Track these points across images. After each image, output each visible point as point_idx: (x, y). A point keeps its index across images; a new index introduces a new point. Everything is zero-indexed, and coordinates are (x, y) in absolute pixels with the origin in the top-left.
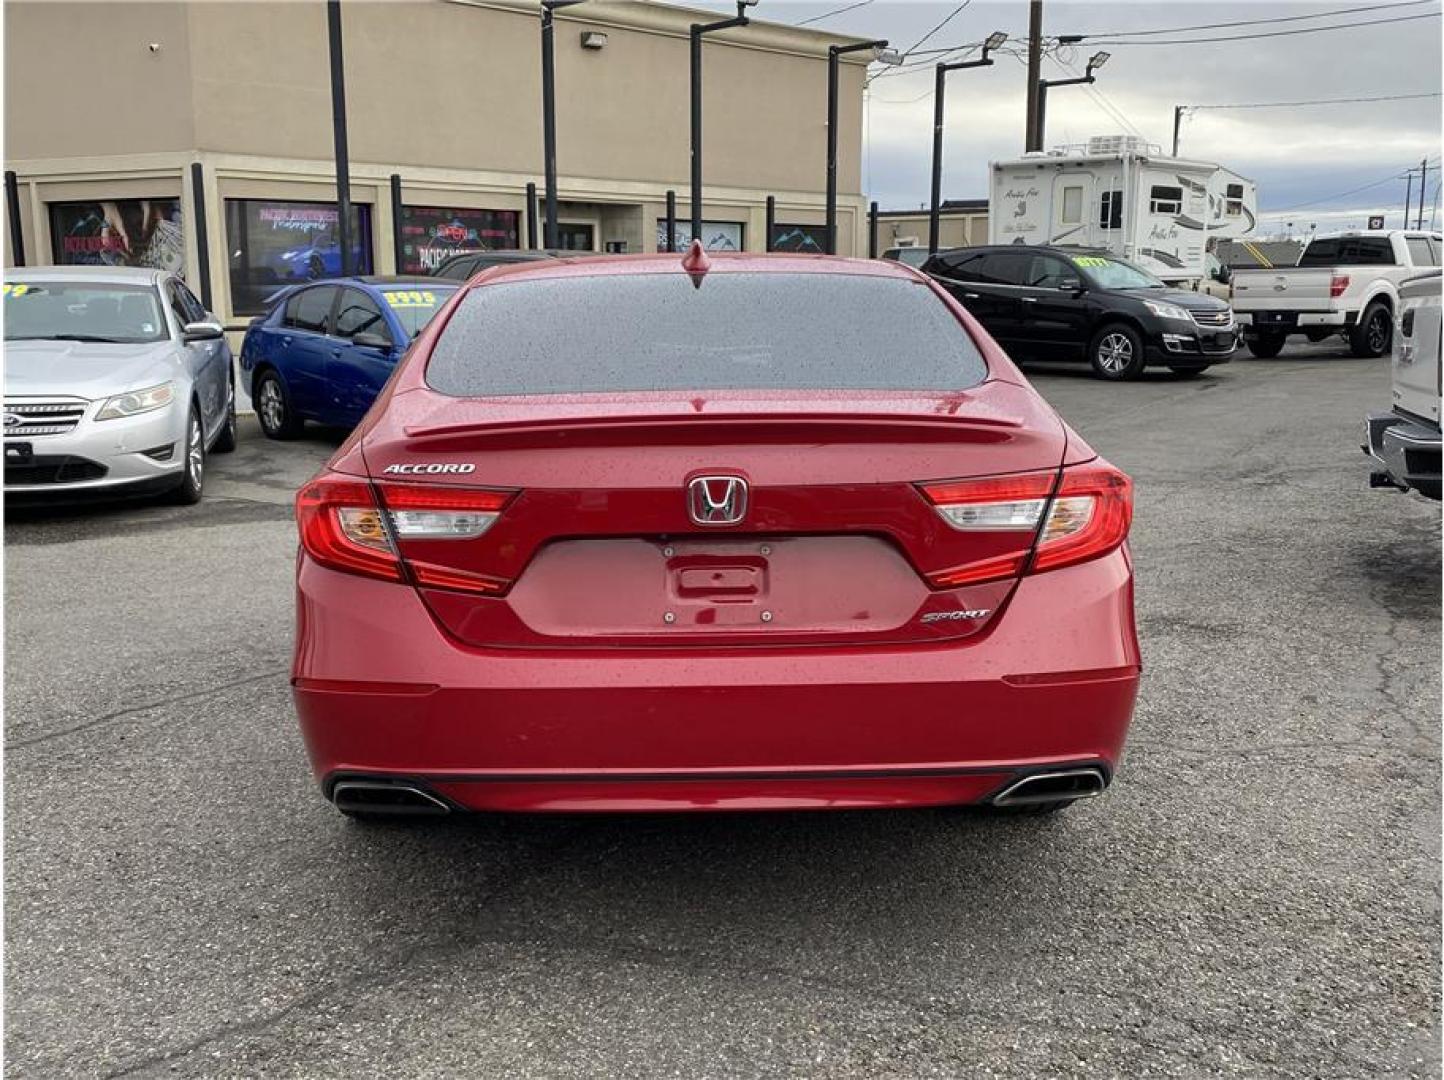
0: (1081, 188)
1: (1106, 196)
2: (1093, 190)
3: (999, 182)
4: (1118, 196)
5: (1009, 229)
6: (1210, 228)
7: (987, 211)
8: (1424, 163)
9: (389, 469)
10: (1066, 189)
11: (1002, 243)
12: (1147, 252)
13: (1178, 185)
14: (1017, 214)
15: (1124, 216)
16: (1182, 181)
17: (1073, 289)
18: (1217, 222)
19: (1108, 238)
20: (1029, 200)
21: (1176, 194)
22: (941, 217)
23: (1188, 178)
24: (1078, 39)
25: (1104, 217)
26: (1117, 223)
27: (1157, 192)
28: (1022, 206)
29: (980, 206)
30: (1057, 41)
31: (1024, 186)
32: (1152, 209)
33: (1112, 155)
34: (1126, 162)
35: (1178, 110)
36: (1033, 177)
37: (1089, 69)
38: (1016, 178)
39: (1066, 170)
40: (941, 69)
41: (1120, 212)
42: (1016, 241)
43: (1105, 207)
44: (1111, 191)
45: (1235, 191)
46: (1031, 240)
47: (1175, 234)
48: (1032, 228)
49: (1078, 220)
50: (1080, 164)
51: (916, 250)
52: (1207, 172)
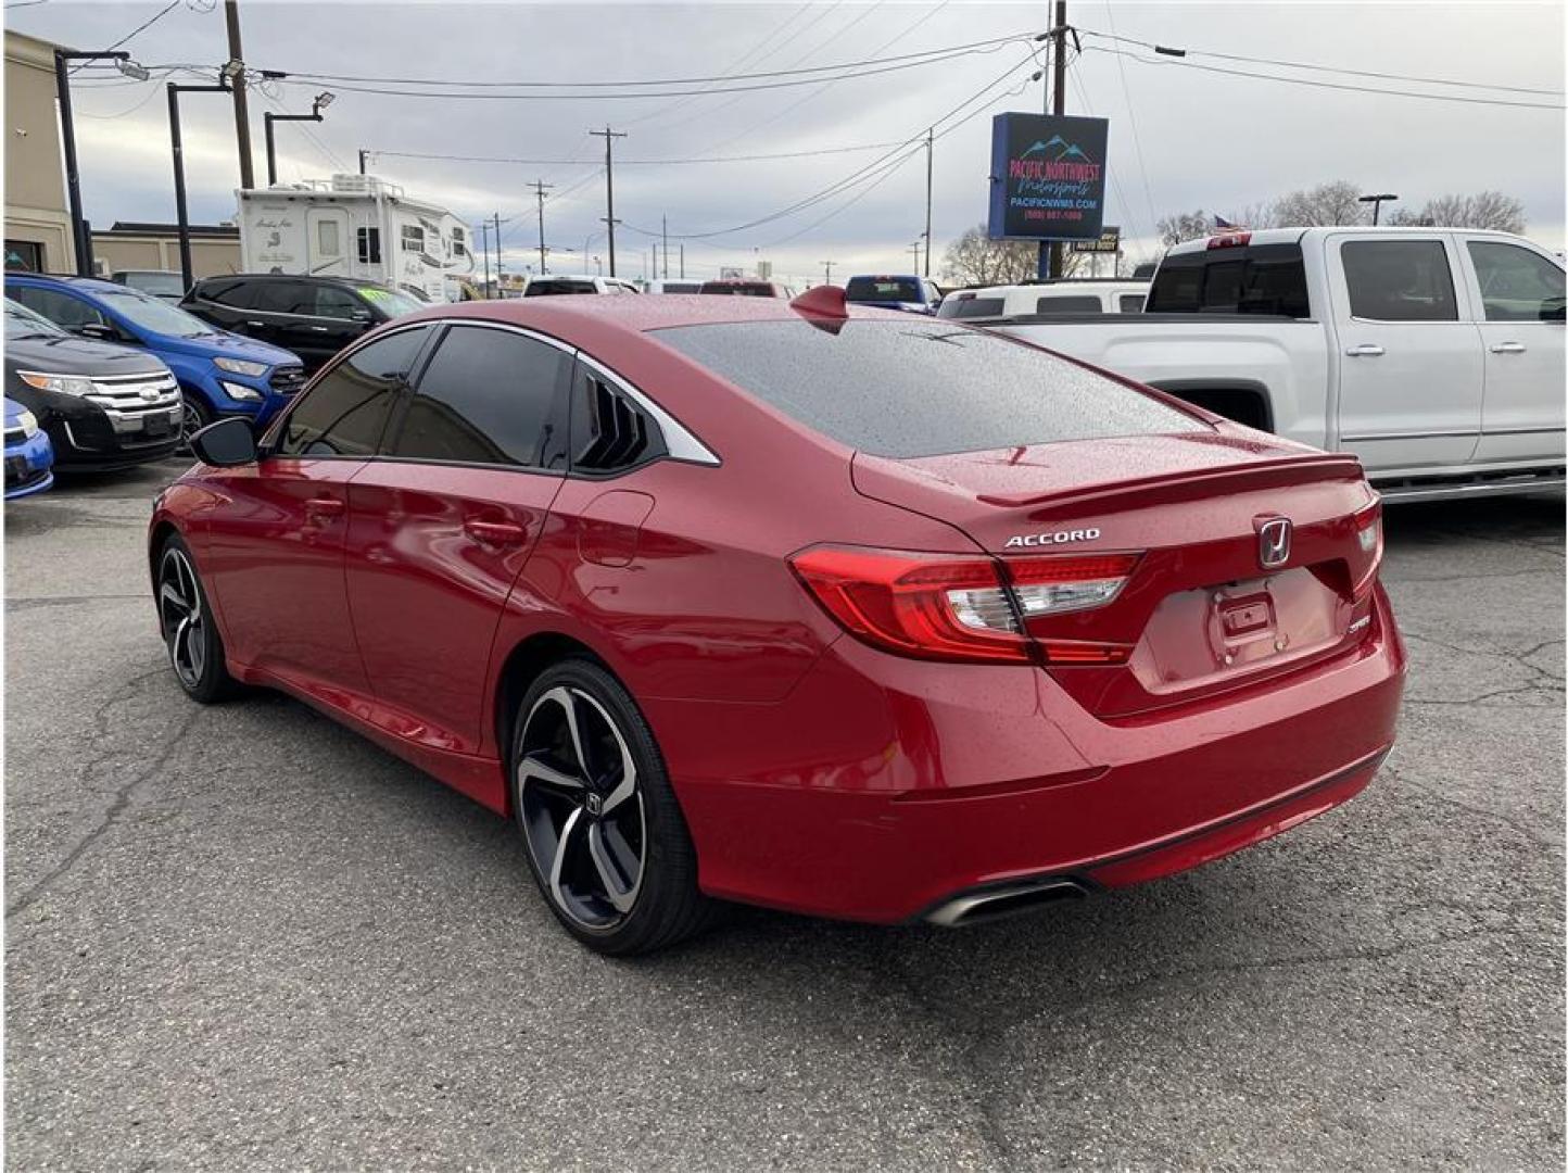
0: (334, 222)
1: (362, 232)
2: (348, 227)
3: (248, 211)
4: (374, 233)
5: (264, 258)
6: (446, 266)
7: (238, 238)
8: (496, 216)
9: (1011, 542)
10: (320, 222)
11: (258, 272)
12: (404, 286)
13: (420, 226)
14: (271, 244)
15: (382, 251)
16: (423, 223)
17: (365, 319)
18: (448, 262)
19: (369, 272)
20: (282, 231)
21: (418, 233)
22: (191, 241)
23: (425, 219)
24: (282, 75)
25: (362, 251)
26: (376, 258)
27: (406, 230)
28: (276, 236)
29: (229, 232)
30: (261, 75)
31: (276, 217)
32: (404, 248)
33: (366, 194)
34: (379, 200)
35: (361, 154)
36: (284, 209)
37: (316, 107)
38: (266, 208)
39: (319, 204)
40: (173, 90)
41: (378, 248)
42: (273, 270)
43: (362, 243)
44: (367, 227)
45: (458, 233)
46: (290, 269)
47: (422, 271)
48: (289, 259)
49: (337, 252)
50: (332, 200)
51: (165, 274)
52: (439, 215)
